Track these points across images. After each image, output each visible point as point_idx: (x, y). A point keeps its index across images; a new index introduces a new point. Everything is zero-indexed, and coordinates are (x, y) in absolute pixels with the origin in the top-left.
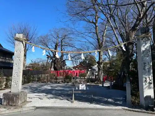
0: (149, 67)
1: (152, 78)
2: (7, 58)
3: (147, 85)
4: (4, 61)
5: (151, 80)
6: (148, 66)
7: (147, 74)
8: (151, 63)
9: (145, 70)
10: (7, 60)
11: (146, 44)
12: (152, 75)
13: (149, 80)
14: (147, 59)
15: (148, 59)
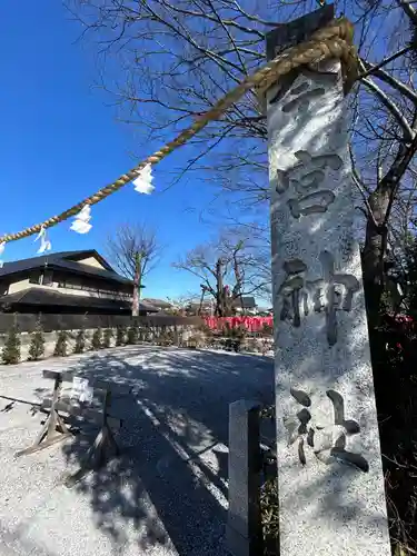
0: (334, 294)
1: (370, 403)
2: (121, 294)
3: (316, 470)
4: (112, 298)
5: (353, 428)
6: (324, 287)
7: (310, 361)
8: (357, 259)
9: (297, 323)
10: (121, 296)
11: (305, 118)
12: (365, 371)
13: (339, 420)
14: (315, 228)
15: (324, 229)
